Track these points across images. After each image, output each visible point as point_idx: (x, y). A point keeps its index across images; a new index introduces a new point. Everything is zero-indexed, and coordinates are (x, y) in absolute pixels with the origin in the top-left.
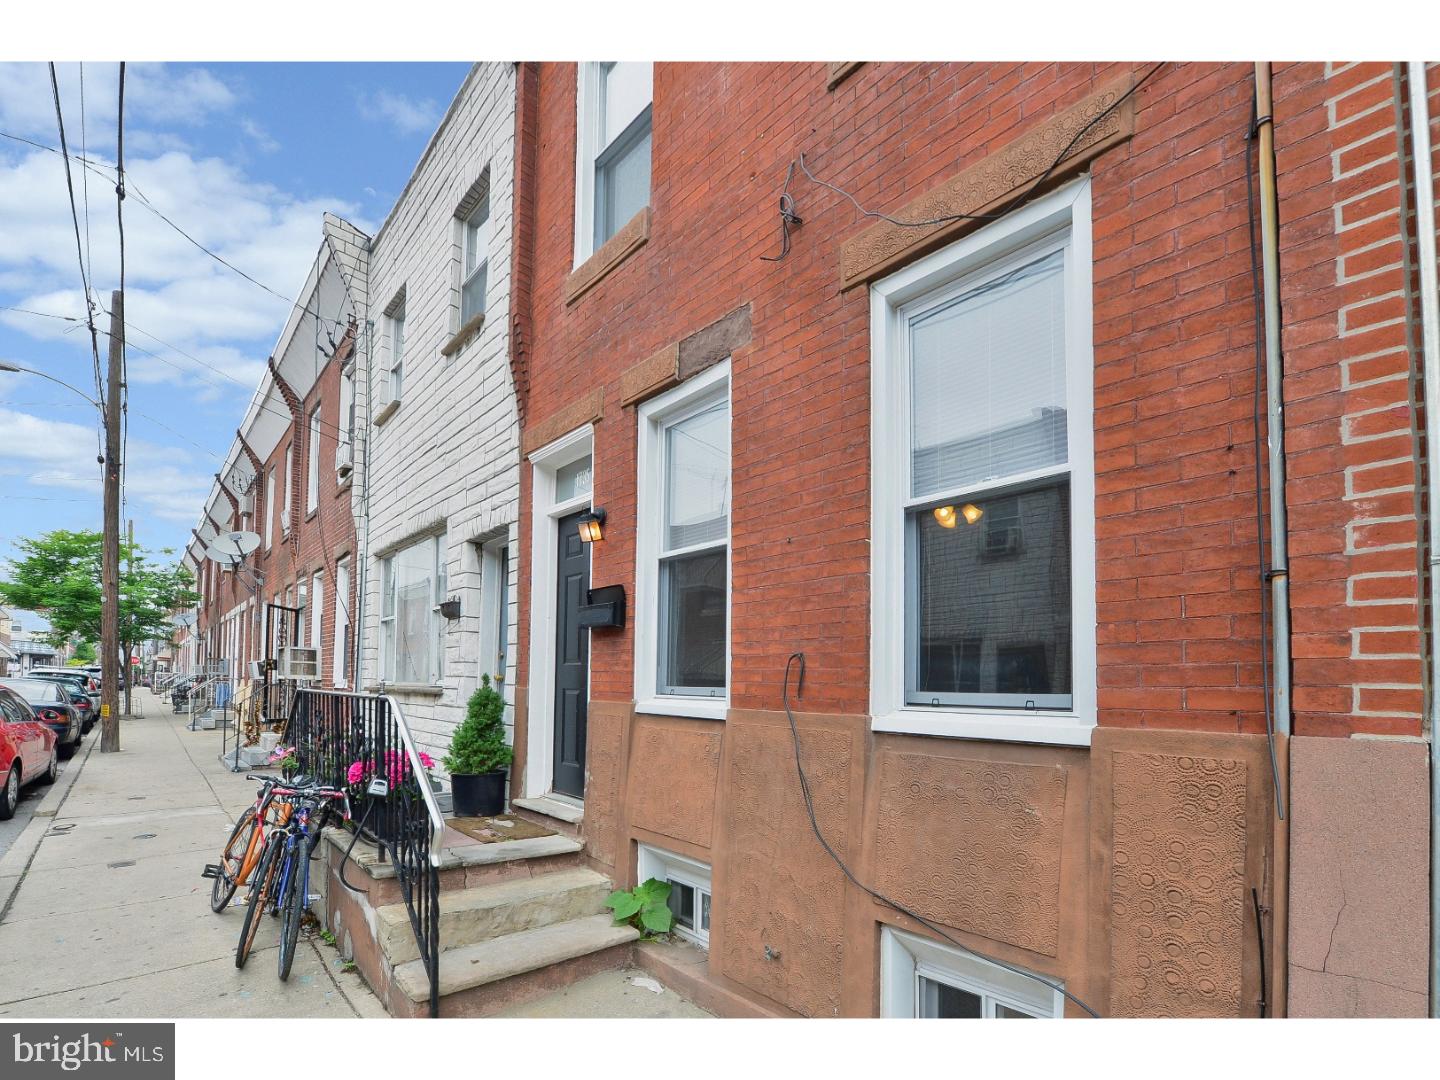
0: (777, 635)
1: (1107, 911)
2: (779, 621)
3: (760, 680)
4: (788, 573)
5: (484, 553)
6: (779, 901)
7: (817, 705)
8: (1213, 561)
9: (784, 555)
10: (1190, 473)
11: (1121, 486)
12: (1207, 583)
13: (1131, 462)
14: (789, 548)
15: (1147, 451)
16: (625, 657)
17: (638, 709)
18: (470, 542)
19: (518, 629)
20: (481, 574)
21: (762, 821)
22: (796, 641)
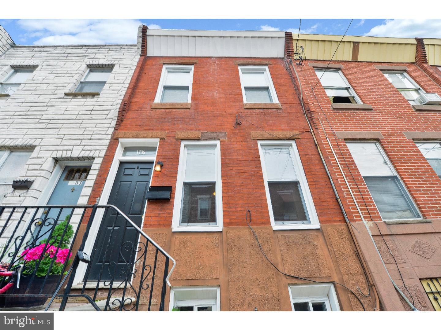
0: (240, 205)
1: (337, 262)
2: (241, 202)
3: (235, 218)
4: (243, 190)
5: (58, 165)
6: (254, 289)
7: (257, 224)
8: (329, 197)
9: (241, 186)
10: (322, 184)
11: (312, 184)
12: (329, 200)
13: (313, 180)
14: (242, 184)
15: (315, 179)
16: (168, 211)
17: (173, 230)
18: (54, 158)
19: (89, 198)
20: (52, 173)
21: (243, 262)
22: (247, 207)
